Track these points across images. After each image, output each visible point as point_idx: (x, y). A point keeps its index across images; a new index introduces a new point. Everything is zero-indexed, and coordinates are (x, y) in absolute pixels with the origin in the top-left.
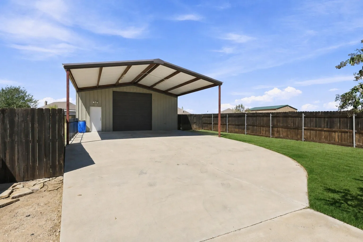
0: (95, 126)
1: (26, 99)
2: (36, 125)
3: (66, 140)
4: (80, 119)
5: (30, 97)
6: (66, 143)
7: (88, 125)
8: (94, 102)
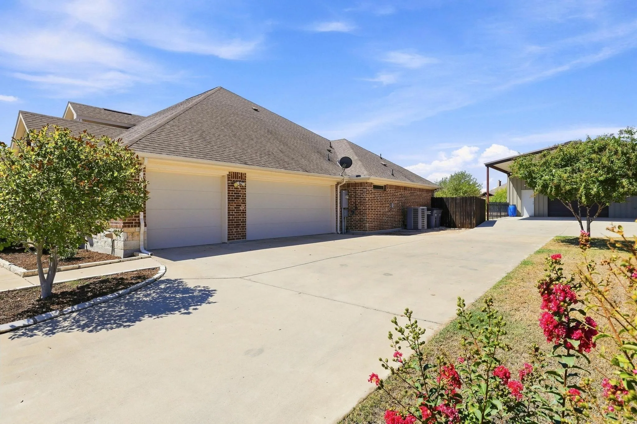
0: (527, 211)
1: (471, 183)
2: (464, 204)
3: (486, 217)
4: (511, 204)
5: (475, 180)
6: (486, 220)
7: (519, 209)
8: (525, 185)
